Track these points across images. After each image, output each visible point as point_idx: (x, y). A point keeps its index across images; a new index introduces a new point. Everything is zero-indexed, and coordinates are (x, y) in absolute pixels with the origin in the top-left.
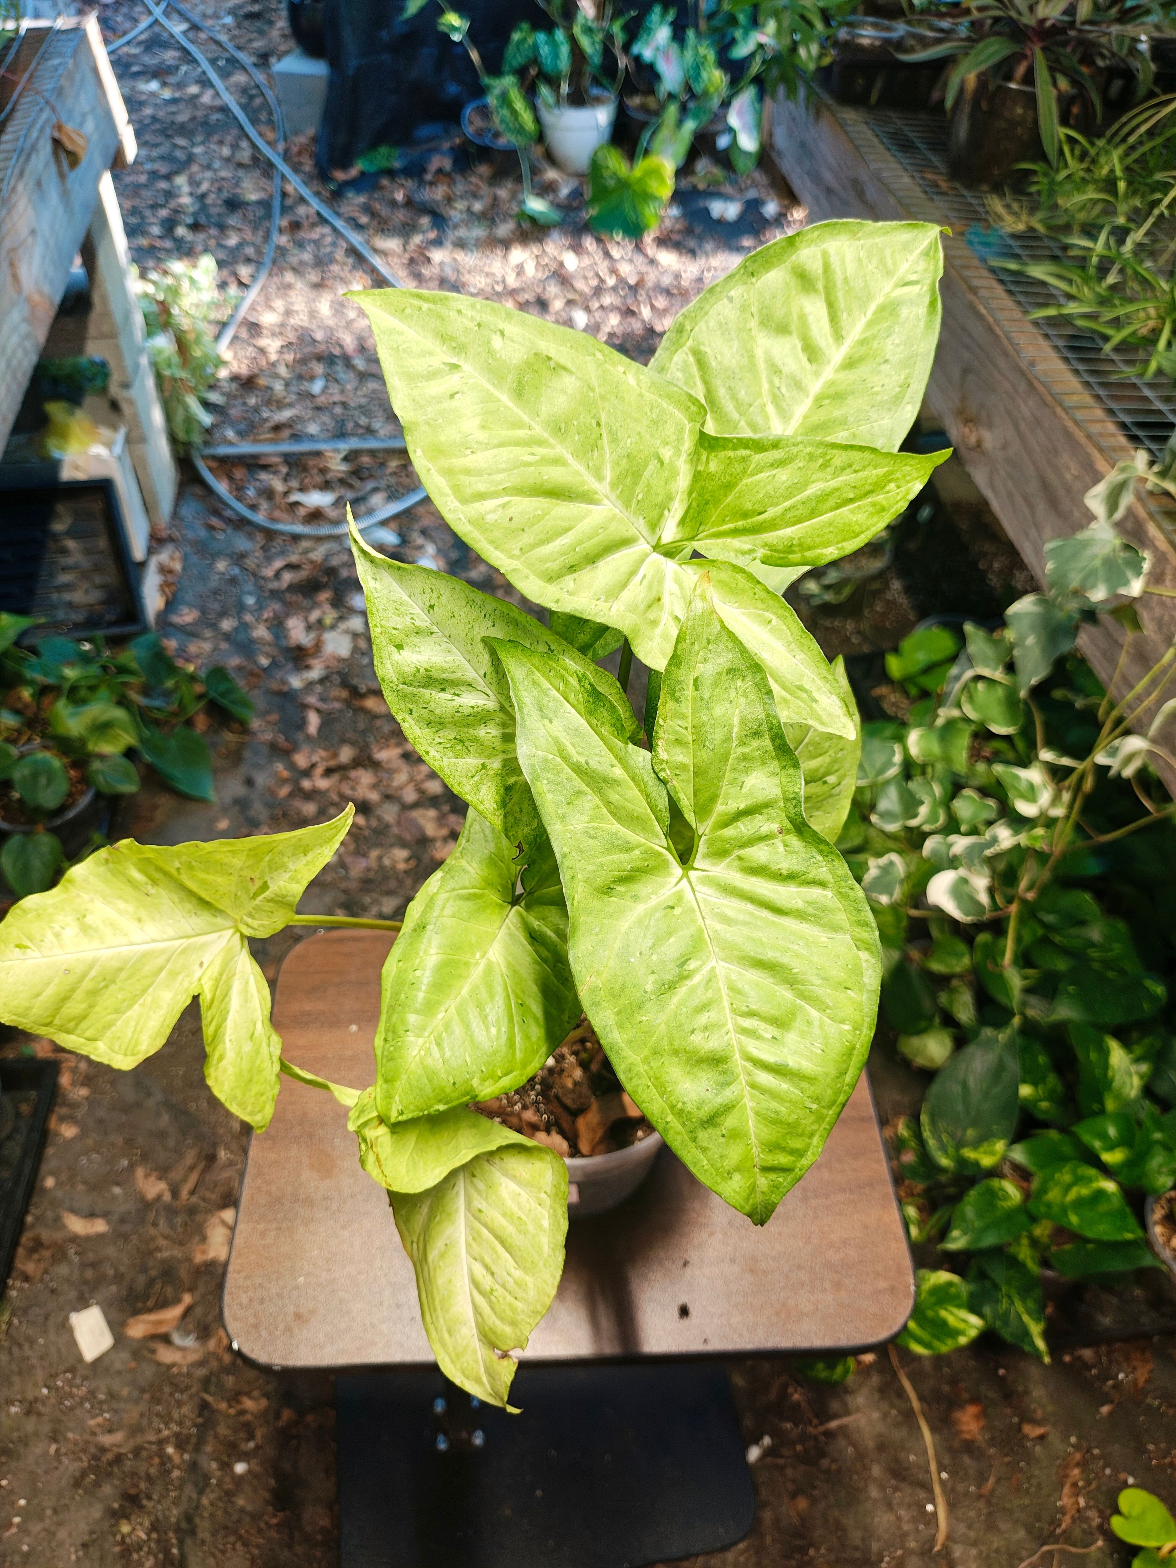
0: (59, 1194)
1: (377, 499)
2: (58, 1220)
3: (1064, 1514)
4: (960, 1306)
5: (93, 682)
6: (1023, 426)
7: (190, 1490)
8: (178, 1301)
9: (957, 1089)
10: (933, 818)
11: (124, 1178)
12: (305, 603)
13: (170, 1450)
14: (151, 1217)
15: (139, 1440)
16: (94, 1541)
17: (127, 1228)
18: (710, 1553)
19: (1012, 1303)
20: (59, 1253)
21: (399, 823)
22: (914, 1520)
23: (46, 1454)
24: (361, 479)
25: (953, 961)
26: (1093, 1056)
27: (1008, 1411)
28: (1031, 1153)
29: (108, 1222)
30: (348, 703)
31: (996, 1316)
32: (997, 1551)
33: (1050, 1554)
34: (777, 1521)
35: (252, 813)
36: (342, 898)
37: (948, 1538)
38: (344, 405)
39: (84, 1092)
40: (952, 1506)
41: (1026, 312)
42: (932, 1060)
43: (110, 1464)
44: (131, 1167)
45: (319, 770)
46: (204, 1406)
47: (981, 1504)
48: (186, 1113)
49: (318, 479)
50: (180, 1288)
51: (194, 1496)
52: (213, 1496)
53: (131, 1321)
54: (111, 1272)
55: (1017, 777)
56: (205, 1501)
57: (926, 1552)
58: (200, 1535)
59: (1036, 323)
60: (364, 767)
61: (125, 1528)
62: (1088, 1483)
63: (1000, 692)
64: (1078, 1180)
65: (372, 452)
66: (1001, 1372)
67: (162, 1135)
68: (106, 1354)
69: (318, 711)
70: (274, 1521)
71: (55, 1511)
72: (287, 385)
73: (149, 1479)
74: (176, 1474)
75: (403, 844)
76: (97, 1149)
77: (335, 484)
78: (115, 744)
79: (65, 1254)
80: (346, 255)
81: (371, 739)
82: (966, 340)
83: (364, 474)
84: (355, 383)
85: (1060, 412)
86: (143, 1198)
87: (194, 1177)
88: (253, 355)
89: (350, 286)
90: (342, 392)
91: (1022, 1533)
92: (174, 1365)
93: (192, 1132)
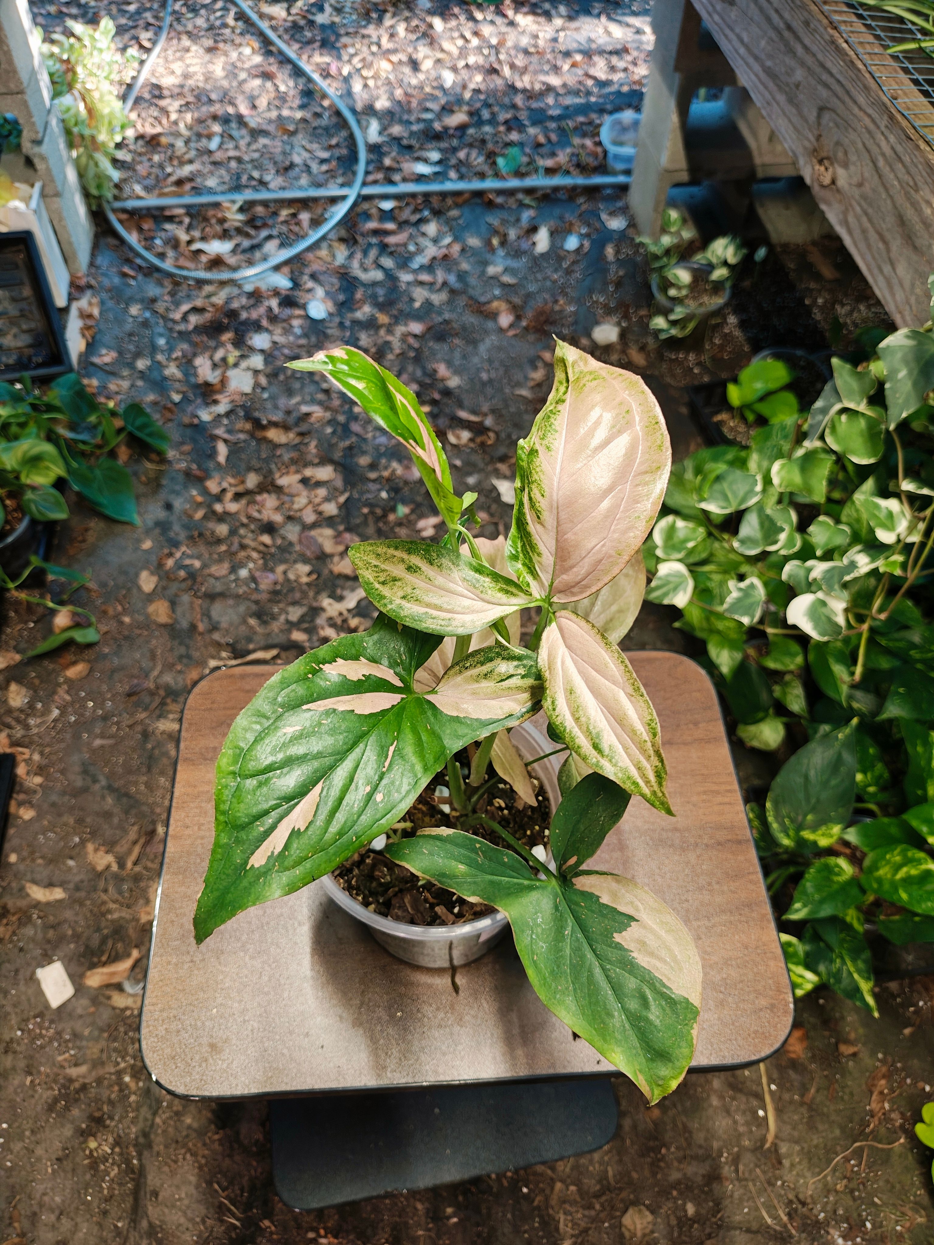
0: (22, 867)
1: (271, 246)
2: (22, 889)
3: (872, 1116)
4: (797, 964)
5: (22, 420)
6: (881, 163)
7: (145, 1112)
8: (129, 955)
9: (800, 780)
10: (790, 542)
11: (77, 852)
12: (212, 343)
13: (127, 1079)
14: (102, 884)
15: (101, 1072)
16: (67, 1156)
17: (83, 894)
18: (579, 1155)
19: (844, 963)
20: (25, 918)
21: (300, 541)
22: (747, 1124)
23: (22, 1085)
24: (256, 228)
25: (787, 660)
26: (920, 749)
27: (827, 1033)
28: (864, 834)
29: (65, 890)
30: (252, 435)
31: (829, 974)
32: (816, 1147)
33: (861, 1148)
34: (635, 1127)
35: (172, 534)
36: (254, 607)
37: (776, 1137)
38: (239, 160)
39: (38, 780)
40: (779, 1111)
41: (886, 47)
42: (766, 743)
43: (77, 1092)
44: (83, 842)
45: (229, 495)
47: (804, 1110)
48: (127, 795)
49: (218, 228)
50: (130, 944)
51: (149, 1116)
52: (164, 1116)
53: (89, 973)
54: (70, 932)
55: (879, 508)
56: (158, 1120)
57: (758, 1148)
58: (156, 1148)
59: (895, 57)
60: (269, 492)
61: (93, 1144)
62: (892, 1090)
63: (862, 423)
64: (907, 861)
65: (265, 203)
66: (821, 1001)
67: (107, 815)
68: (69, 1000)
69: (225, 441)
70: (216, 1137)
71: (33, 1132)
72: (187, 142)
73: (111, 1102)
74: (133, 1098)
75: (305, 560)
76: (52, 828)
77: (233, 233)
78: (46, 476)
79: (30, 918)
80: (236, 19)
81: (273, 466)
82: (825, 77)
83: (259, 223)
84: (248, 139)
85: (923, 145)
86: (94, 869)
87: (137, 850)
88: (156, 114)
89: (241, 49)
90: (237, 147)
91: (837, 1132)
92: (127, 1008)
93: (134, 811)
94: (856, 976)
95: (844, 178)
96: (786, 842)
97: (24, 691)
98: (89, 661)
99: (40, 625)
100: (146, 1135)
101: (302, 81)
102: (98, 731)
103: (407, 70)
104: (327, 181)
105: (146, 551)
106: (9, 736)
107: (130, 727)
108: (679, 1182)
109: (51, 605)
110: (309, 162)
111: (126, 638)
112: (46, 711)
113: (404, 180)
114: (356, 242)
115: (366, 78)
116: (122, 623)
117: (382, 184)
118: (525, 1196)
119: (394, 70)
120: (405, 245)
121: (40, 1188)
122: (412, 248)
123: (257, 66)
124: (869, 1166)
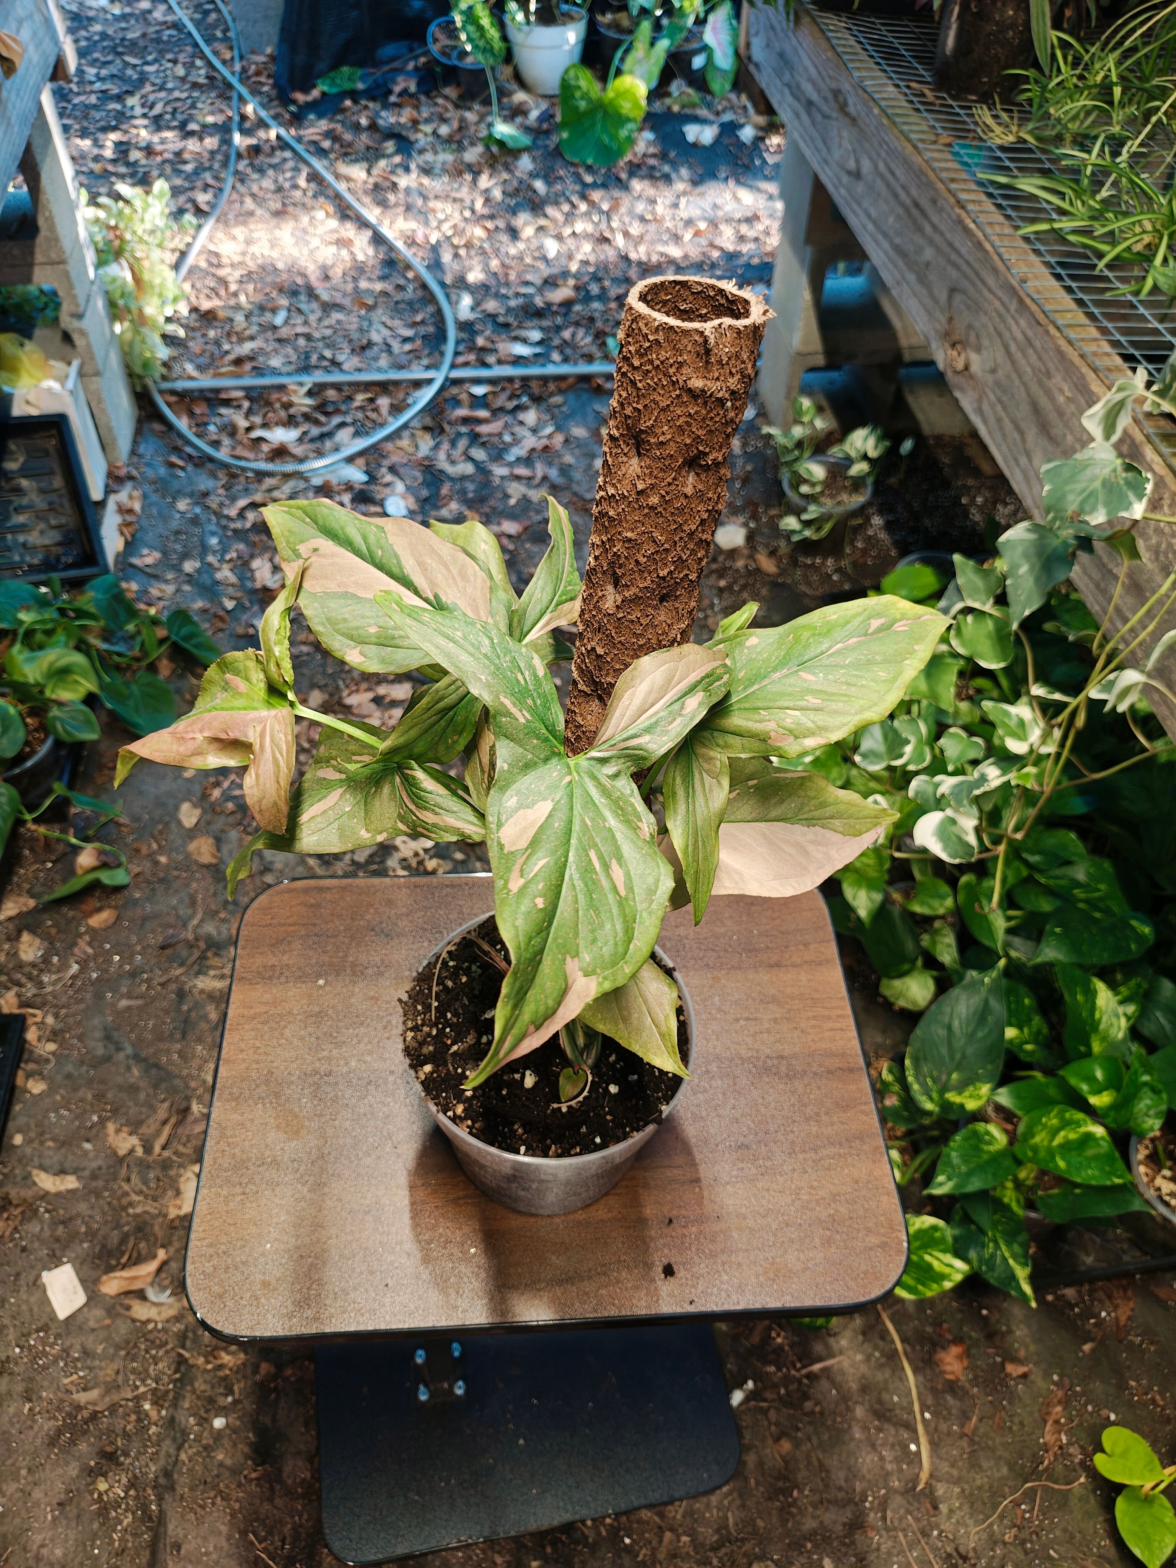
0: (28, 1151)
1: (344, 435)
2: (27, 1177)
3: (1047, 1451)
4: (944, 1251)
5: (49, 626)
6: (1013, 348)
7: (168, 1446)
8: (154, 1257)
9: (943, 1032)
10: (918, 756)
11: (95, 1133)
13: (147, 1406)
14: (124, 1171)
15: (115, 1397)
16: (71, 1499)
17: (100, 1183)
18: (695, 1497)
19: (997, 1246)
20: (30, 1211)
22: (897, 1460)
23: (20, 1413)
24: (327, 414)
25: (935, 903)
26: (1080, 998)
27: (991, 1351)
28: (1017, 1096)
29: (79, 1178)
31: (981, 1260)
32: (980, 1488)
33: (1033, 1490)
34: (761, 1464)
37: (931, 1476)
38: (308, 337)
39: (51, 1047)
40: (934, 1445)
41: (1017, 228)
42: (914, 1003)
43: (86, 1421)
44: (102, 1122)
46: (181, 1361)
47: (964, 1443)
48: (157, 1066)
49: (283, 414)
50: (155, 1243)
51: (172, 1451)
52: (190, 1452)
53: (104, 1278)
54: (83, 1229)
55: (1007, 714)
56: (183, 1456)
57: (910, 1490)
58: (179, 1490)
59: (1026, 239)
61: (102, 1486)
62: (1070, 1420)
63: (990, 625)
64: (1065, 1124)
65: (338, 387)
66: (984, 1312)
67: (133, 1089)
68: (79, 1310)
70: (254, 1475)
71: (29, 1470)
72: (248, 317)
73: (126, 1435)
74: (153, 1429)
76: (65, 1104)
77: (300, 419)
78: (75, 691)
79: (36, 1211)
80: (308, 181)
81: (341, 683)
82: (954, 257)
83: (330, 409)
84: (319, 313)
85: (1053, 331)
86: (115, 1154)
87: (167, 1130)
88: (212, 285)
89: (313, 213)
90: (306, 323)
91: (1005, 1470)
92: (149, 1321)
93: (164, 1086)
94: (1011, 1262)
95: (977, 363)
96: (929, 1106)
97: (38, 941)
98: (116, 908)
99: (59, 866)
100: (167, 1474)
101: (383, 249)
102: (124, 990)
103: (504, 238)
104: (410, 362)
105: (188, 780)
106: (18, 995)
107: (163, 985)
108: (814, 1533)
109: (74, 841)
110: (390, 341)
111: (161, 881)
112: (64, 966)
113: (500, 362)
114: (442, 431)
115: (456, 247)
116: (157, 863)
117: (475, 367)
118: (628, 1549)
119: (490, 238)
120: (500, 435)
121: (38, 1538)
122: (507, 438)
123: (332, 231)
124: (1043, 1512)
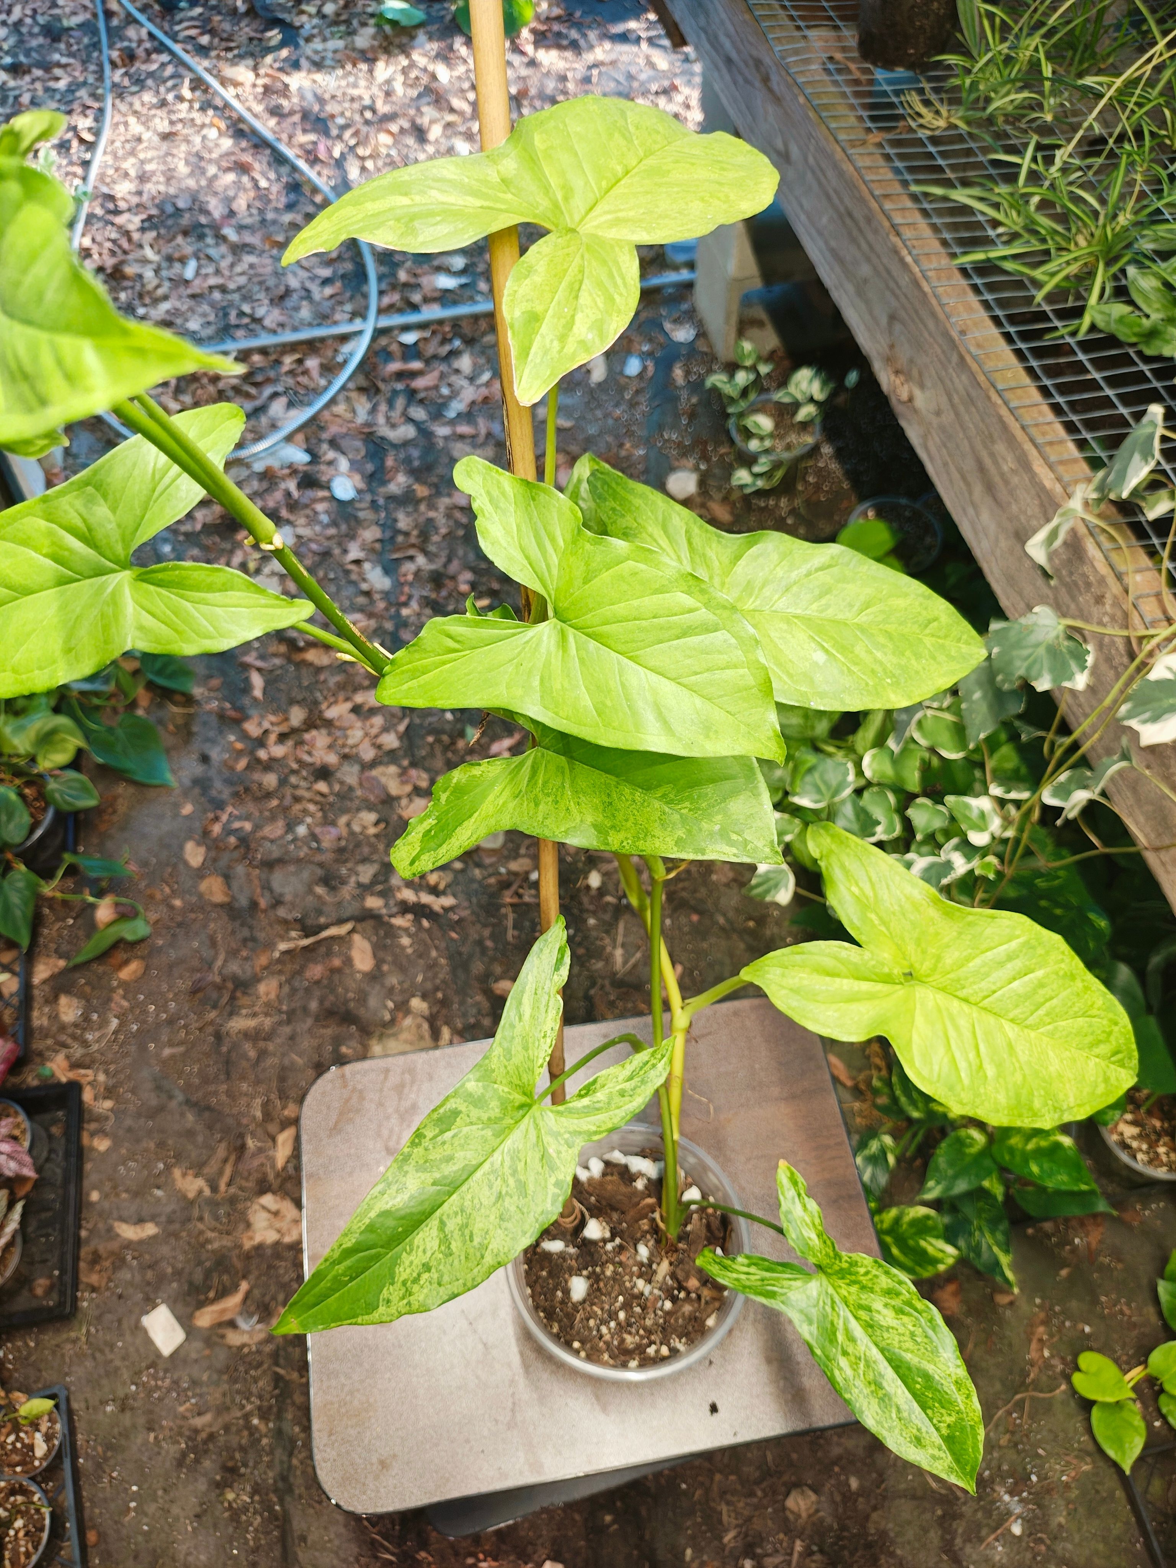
0: (106, 1205)
1: (277, 407)
2: (110, 1229)
3: (1032, 1366)
4: (937, 1237)
6: (955, 398)
7: (279, 1453)
8: (235, 1287)
10: (889, 827)
11: (162, 1180)
12: (227, 546)
13: (255, 1421)
14: (196, 1213)
15: (226, 1418)
16: (206, 1511)
17: (177, 1226)
19: (982, 1235)
20: (119, 1262)
21: (361, 784)
23: (146, 1443)
24: (256, 385)
27: (981, 1286)
29: (157, 1224)
30: (289, 660)
31: (969, 1247)
33: (1023, 1401)
35: (214, 793)
36: (320, 872)
38: (223, 289)
39: (108, 1104)
43: (205, 1442)
44: (168, 1168)
45: (273, 737)
46: (278, 1379)
48: (208, 1108)
49: (211, 389)
50: (235, 1277)
52: (301, 1457)
53: (198, 1313)
54: (169, 1270)
56: (295, 1462)
60: (316, 727)
61: (230, 1496)
62: (1051, 1336)
64: (1036, 1132)
65: (263, 351)
67: (190, 1134)
68: (181, 1346)
69: (259, 670)
71: (165, 1491)
72: (157, 271)
73: (242, 1449)
74: (265, 1441)
75: (370, 808)
76: (132, 1156)
77: (230, 393)
78: (64, 750)
79: (123, 1260)
80: (193, 89)
81: (318, 695)
82: (892, 284)
83: (259, 378)
84: (229, 259)
85: (993, 396)
86: (185, 1197)
87: (228, 1171)
88: (114, 235)
89: (205, 131)
90: (218, 272)
91: (998, 1386)
92: (244, 1346)
93: (218, 1126)
94: (995, 1249)
95: (921, 400)
96: (916, 1114)
97: (75, 1001)
98: (142, 958)
99: (80, 921)
100: (284, 1478)
101: (285, 170)
102: (164, 1038)
103: (410, 141)
104: (333, 309)
105: (187, 817)
106: (68, 1057)
107: (201, 1029)
108: (840, 1458)
109: (91, 899)
110: (308, 285)
111: (180, 925)
112: (104, 1023)
113: (426, 300)
114: (378, 391)
115: (363, 159)
116: (172, 908)
117: (400, 311)
118: (685, 1492)
119: (396, 142)
120: (436, 388)
121: (183, 1548)
122: (445, 391)
123: (228, 154)
124: (1031, 1417)
